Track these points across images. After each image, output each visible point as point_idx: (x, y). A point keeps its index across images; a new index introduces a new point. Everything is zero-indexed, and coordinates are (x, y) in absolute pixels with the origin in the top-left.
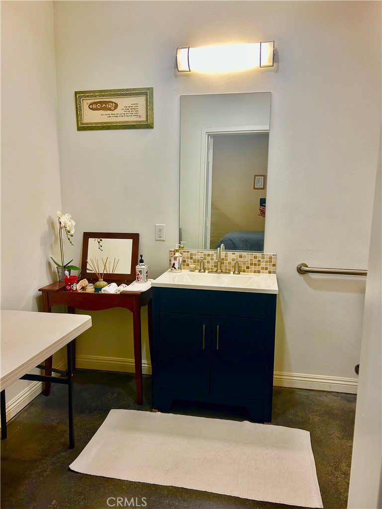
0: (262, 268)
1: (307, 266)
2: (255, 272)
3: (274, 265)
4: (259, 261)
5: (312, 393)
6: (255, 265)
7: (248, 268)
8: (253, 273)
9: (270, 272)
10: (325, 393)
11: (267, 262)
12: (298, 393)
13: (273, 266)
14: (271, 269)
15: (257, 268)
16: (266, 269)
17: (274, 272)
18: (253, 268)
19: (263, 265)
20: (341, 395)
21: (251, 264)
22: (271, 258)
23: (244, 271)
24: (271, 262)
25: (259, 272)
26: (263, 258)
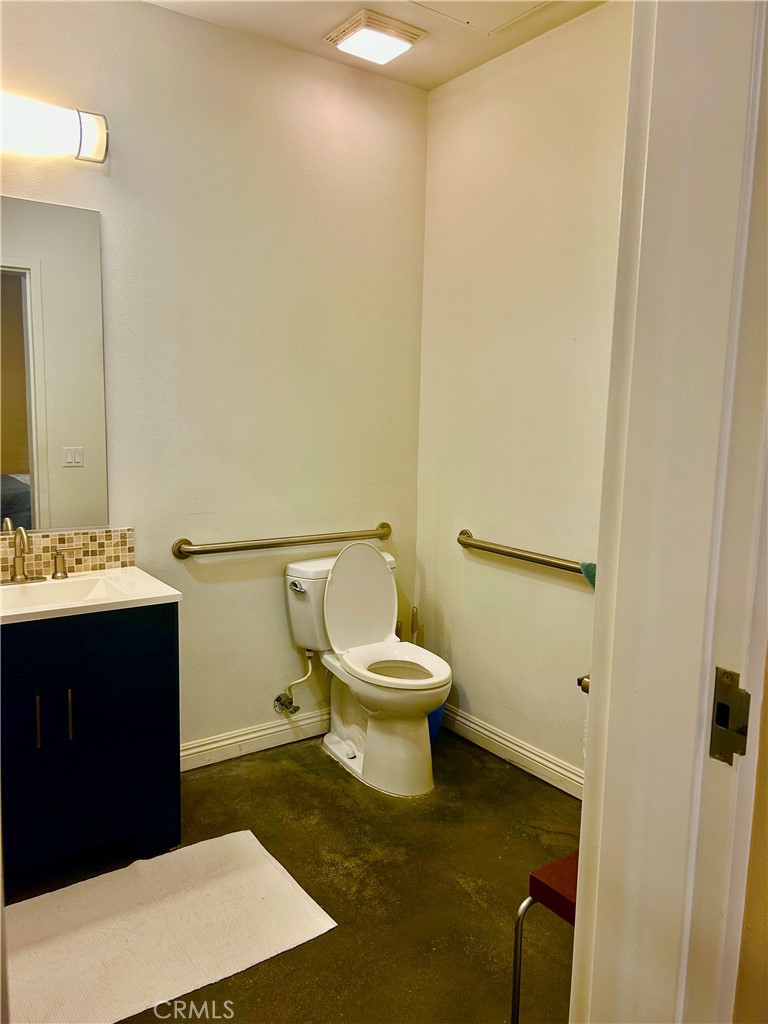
0: (109, 559)
1: (190, 544)
2: (94, 568)
3: (131, 550)
4: (101, 545)
5: (214, 770)
6: (94, 553)
7: (79, 562)
8: (91, 572)
9: (124, 565)
10: (234, 763)
11: (116, 545)
12: (192, 778)
13: (129, 551)
14: (126, 556)
15: (98, 560)
16: (117, 558)
17: (132, 564)
18: (89, 561)
19: (110, 551)
20: (257, 756)
21: (86, 553)
22: (123, 536)
23: (72, 570)
24: (124, 543)
25: (102, 567)
26: (109, 538)
